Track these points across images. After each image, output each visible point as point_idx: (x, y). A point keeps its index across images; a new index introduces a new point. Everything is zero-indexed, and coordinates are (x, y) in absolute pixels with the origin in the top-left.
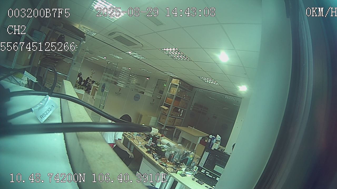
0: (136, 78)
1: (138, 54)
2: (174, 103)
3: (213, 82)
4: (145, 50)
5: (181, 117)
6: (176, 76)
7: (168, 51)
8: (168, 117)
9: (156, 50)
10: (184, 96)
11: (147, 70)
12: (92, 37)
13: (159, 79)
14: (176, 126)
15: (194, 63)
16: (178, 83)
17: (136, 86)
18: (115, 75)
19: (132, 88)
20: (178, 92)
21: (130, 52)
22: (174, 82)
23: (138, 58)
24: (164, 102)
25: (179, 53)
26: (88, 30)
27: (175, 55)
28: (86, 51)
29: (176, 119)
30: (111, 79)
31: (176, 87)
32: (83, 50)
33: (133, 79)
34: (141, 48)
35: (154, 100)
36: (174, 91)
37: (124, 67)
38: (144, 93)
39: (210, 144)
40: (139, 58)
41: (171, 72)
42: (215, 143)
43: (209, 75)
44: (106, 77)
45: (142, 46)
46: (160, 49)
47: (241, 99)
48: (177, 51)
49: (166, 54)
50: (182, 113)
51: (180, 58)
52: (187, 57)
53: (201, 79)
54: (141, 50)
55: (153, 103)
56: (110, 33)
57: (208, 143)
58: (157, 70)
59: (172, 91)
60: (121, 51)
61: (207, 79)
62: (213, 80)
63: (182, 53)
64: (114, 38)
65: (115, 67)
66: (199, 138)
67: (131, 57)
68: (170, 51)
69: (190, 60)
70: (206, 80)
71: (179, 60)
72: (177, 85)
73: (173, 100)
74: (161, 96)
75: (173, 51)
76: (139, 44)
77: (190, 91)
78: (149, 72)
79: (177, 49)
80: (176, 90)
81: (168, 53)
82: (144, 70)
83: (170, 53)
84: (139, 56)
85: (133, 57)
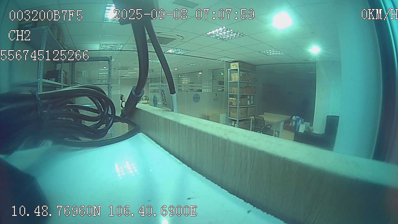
0: (187, 77)
1: (180, 49)
2: (240, 91)
3: (277, 53)
4: (188, 42)
5: (252, 104)
6: (232, 59)
7: (214, 34)
8: (238, 108)
9: (200, 37)
10: (249, 79)
11: (197, 64)
12: (120, 51)
13: (213, 69)
14: (251, 117)
15: (249, 37)
16: (238, 66)
17: (190, 86)
19: (186, 90)
20: (241, 77)
21: (170, 51)
22: (232, 67)
23: (181, 54)
24: (229, 94)
25: (228, 31)
26: (112, 45)
27: (224, 35)
28: (118, 70)
29: (247, 108)
31: (237, 71)
32: (115, 69)
33: (184, 79)
34: (182, 41)
35: (216, 94)
36: (235, 77)
38: (202, 90)
39: (296, 128)
40: (183, 54)
41: (225, 56)
42: (301, 125)
43: (270, 46)
44: (153, 88)
45: (182, 38)
46: (205, 34)
47: (314, 64)
48: (225, 30)
49: (213, 37)
50: (252, 99)
51: (231, 37)
52: (238, 33)
53: (263, 53)
54: (182, 43)
55: (217, 98)
57: (293, 126)
58: (208, 59)
59: (233, 77)
61: (269, 50)
62: (277, 50)
66: (280, 123)
67: (174, 55)
68: (217, 33)
69: (243, 35)
70: (268, 53)
71: (230, 39)
72: (237, 69)
73: (238, 88)
74: (224, 87)
75: (221, 32)
76: (178, 37)
77: (254, 72)
78: (200, 65)
79: (224, 28)
80: (237, 75)
81: (215, 36)
82: (193, 64)
83: (217, 35)
84: (183, 52)
85: (176, 55)
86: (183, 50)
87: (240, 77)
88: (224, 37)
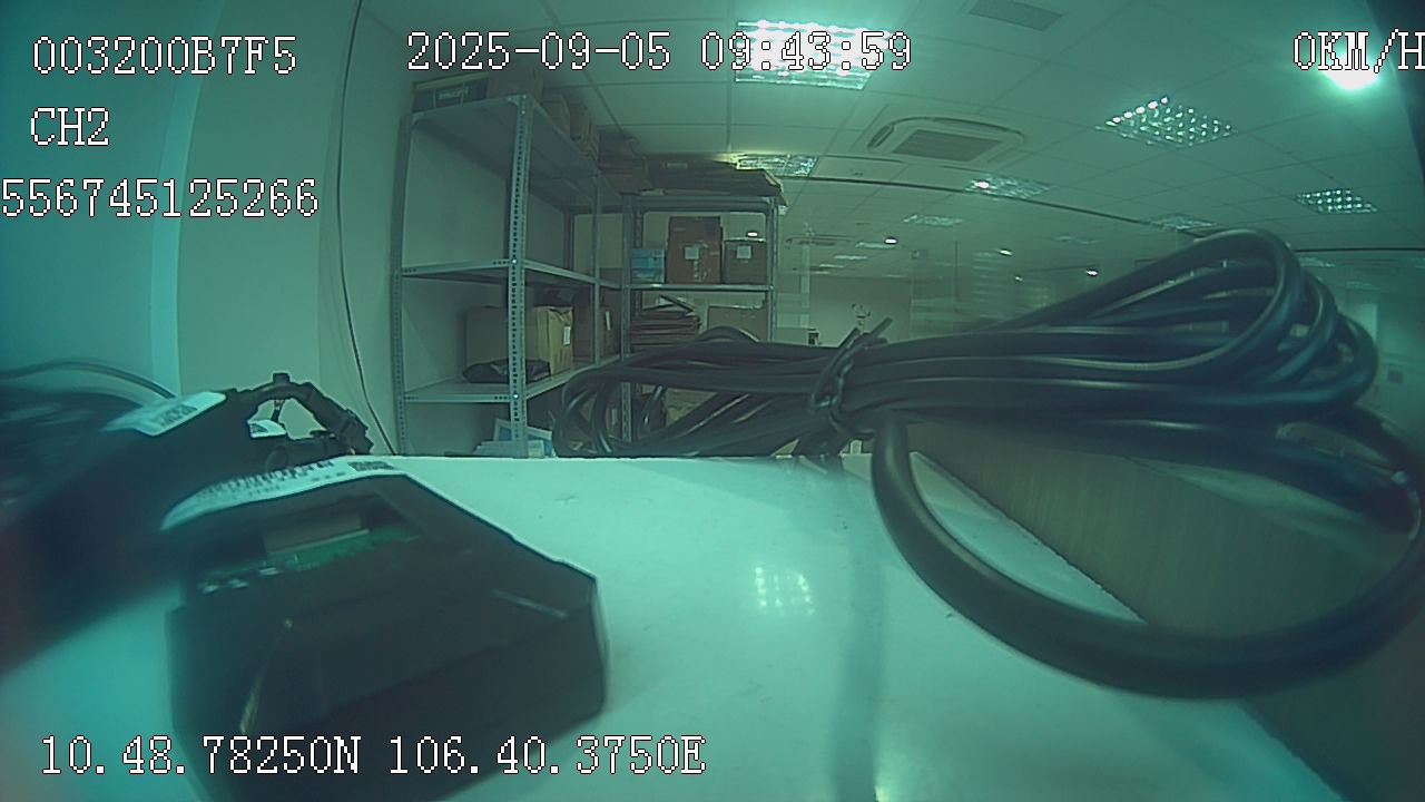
0: (1044, 286)
1: (1017, 179)
3: (1350, 207)
4: (1044, 152)
6: (1204, 224)
9: (1085, 133)
11: (1081, 237)
12: (803, 181)
13: (1139, 258)
15: (1253, 136)
18: (960, 296)
21: (984, 185)
23: (1023, 197)
25: (1179, 116)
26: (777, 160)
27: (1169, 129)
28: (801, 243)
32: (790, 240)
33: (1034, 289)
34: (1021, 148)
37: (978, 257)
40: (1028, 196)
41: (1179, 211)
43: (1326, 177)
45: (1023, 140)
46: (1098, 125)
48: (1168, 112)
49: (1131, 136)
51: (1192, 137)
52: (1216, 122)
53: (1303, 202)
54: (1025, 158)
56: (870, 139)
58: (1119, 220)
61: (1324, 194)
62: (1348, 193)
63: (1191, 112)
64: (895, 152)
65: (952, 264)
68: (1144, 120)
69: (1233, 130)
70: (1320, 202)
71: (1191, 144)
75: (1155, 117)
76: (1006, 134)
78: (1090, 240)
79: (1164, 102)
81: (1136, 132)
82: (1066, 238)
83: (1143, 128)
84: (1027, 188)
85: (1003, 200)
86: (1027, 181)
88: (1168, 137)
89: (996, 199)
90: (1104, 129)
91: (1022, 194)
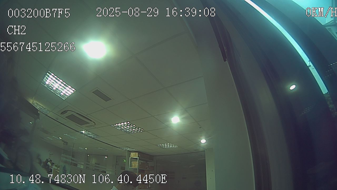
1: (92, 133)
3: (171, 146)
4: (99, 128)
6: (134, 150)
7: (120, 126)
9: (109, 126)
10: (147, 167)
11: (104, 149)
12: (45, 115)
13: (117, 155)
15: (148, 132)
16: (137, 156)
18: (73, 156)
21: (84, 132)
22: (133, 156)
25: (131, 126)
27: (128, 129)
30: (70, 161)
31: (136, 160)
34: (94, 126)
36: (135, 165)
37: (80, 148)
38: (106, 172)
41: (127, 146)
43: (165, 140)
44: (65, 159)
45: (94, 124)
46: (112, 125)
47: (204, 152)
48: (129, 125)
51: (133, 131)
52: (140, 128)
53: (159, 146)
54: (94, 128)
56: (62, 112)
58: (113, 147)
59: (133, 165)
60: (75, 131)
61: (164, 144)
62: (171, 144)
63: (134, 126)
64: (66, 117)
65: (72, 148)
68: (123, 126)
69: (144, 131)
70: (163, 146)
71: (133, 133)
72: (137, 158)
75: (126, 125)
76: (91, 122)
77: (152, 161)
78: (106, 150)
79: (128, 123)
80: (137, 163)
81: (120, 128)
82: (101, 148)
83: (122, 128)
84: (94, 136)
85: (87, 137)
86: (94, 134)
87: (140, 165)
88: (127, 130)
89: (86, 136)
90: (113, 126)
91: (92, 136)
